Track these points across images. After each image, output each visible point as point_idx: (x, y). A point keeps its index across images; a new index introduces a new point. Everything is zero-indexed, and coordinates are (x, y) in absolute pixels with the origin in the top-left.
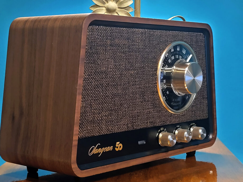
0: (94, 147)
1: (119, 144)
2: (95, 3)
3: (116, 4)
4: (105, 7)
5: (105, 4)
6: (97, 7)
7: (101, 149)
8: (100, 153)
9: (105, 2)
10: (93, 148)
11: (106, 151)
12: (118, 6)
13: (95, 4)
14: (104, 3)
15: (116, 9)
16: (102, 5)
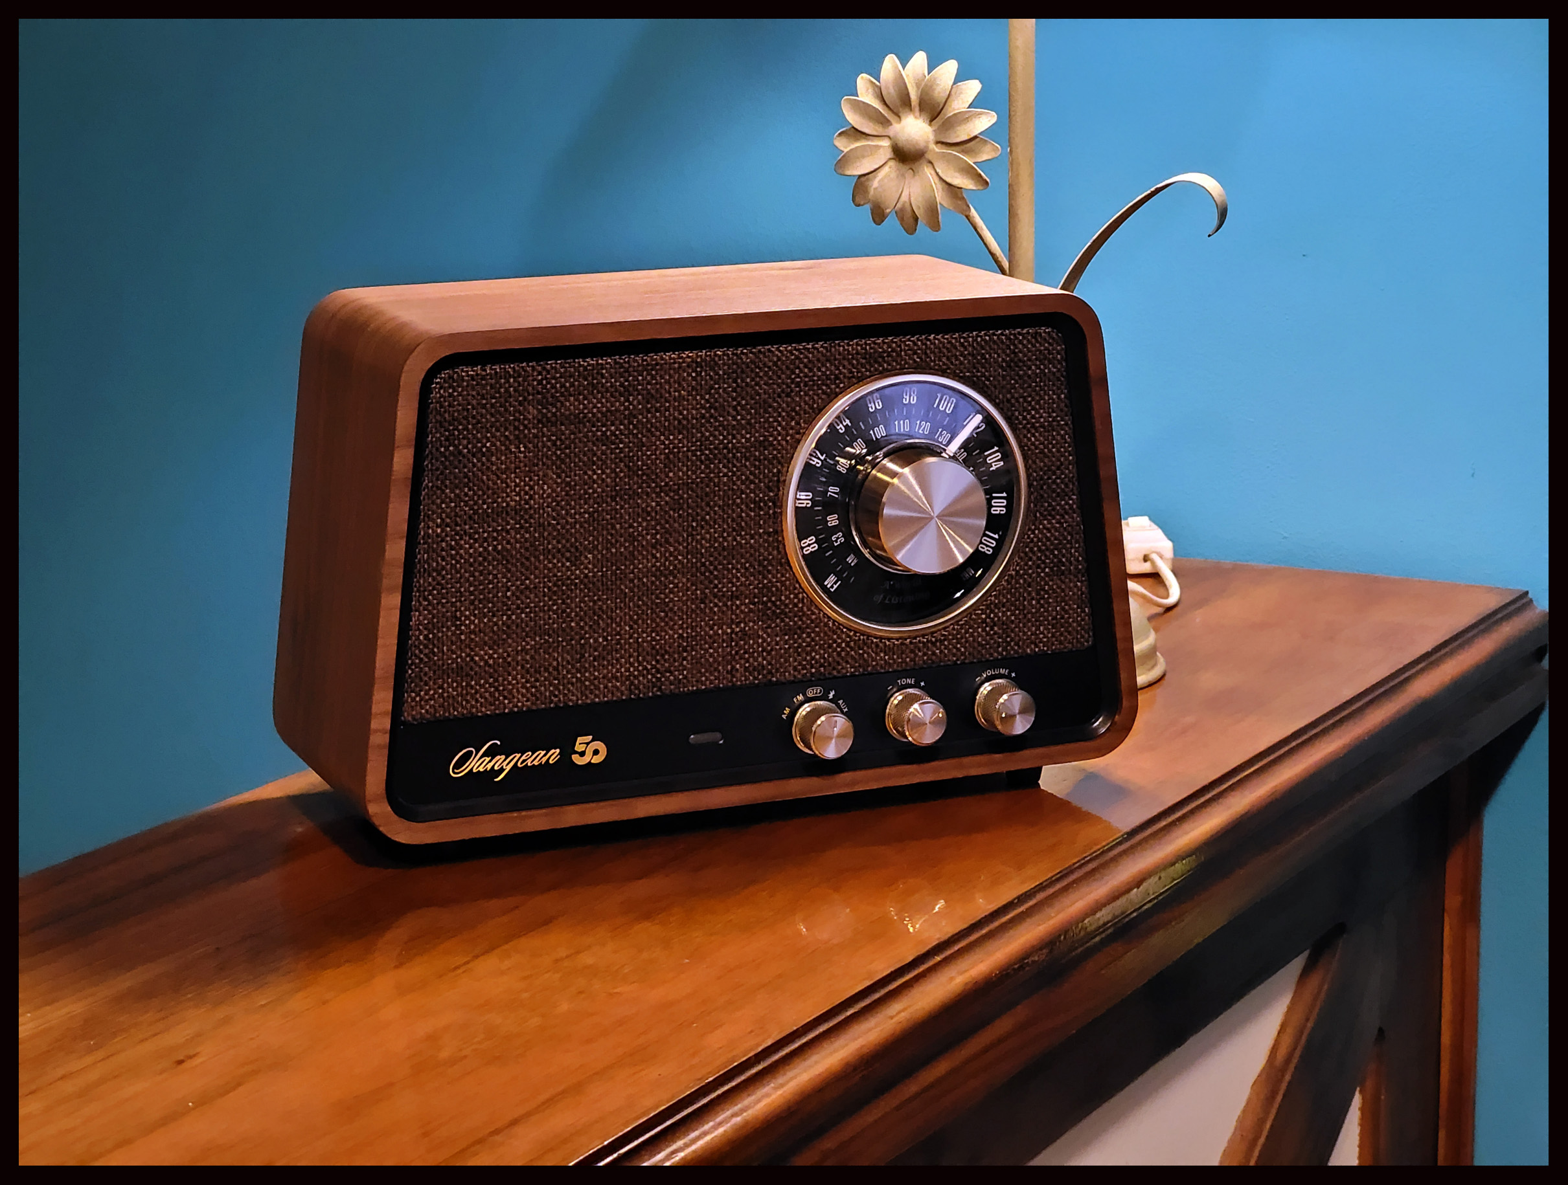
0: (472, 752)
1: (588, 744)
2: (851, 121)
3: (930, 125)
4: (889, 137)
5: (891, 124)
6: (857, 140)
7: (503, 757)
8: (502, 770)
9: (889, 118)
10: (469, 754)
11: (529, 764)
12: (935, 136)
13: (850, 126)
14: (885, 122)
15: (927, 147)
16: (877, 131)
